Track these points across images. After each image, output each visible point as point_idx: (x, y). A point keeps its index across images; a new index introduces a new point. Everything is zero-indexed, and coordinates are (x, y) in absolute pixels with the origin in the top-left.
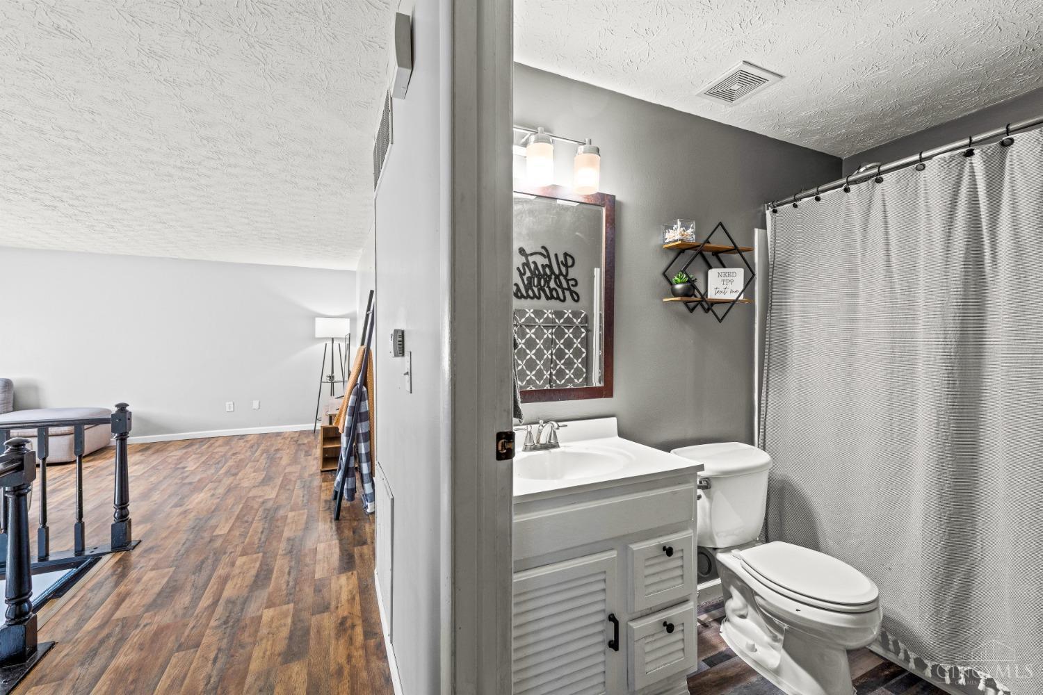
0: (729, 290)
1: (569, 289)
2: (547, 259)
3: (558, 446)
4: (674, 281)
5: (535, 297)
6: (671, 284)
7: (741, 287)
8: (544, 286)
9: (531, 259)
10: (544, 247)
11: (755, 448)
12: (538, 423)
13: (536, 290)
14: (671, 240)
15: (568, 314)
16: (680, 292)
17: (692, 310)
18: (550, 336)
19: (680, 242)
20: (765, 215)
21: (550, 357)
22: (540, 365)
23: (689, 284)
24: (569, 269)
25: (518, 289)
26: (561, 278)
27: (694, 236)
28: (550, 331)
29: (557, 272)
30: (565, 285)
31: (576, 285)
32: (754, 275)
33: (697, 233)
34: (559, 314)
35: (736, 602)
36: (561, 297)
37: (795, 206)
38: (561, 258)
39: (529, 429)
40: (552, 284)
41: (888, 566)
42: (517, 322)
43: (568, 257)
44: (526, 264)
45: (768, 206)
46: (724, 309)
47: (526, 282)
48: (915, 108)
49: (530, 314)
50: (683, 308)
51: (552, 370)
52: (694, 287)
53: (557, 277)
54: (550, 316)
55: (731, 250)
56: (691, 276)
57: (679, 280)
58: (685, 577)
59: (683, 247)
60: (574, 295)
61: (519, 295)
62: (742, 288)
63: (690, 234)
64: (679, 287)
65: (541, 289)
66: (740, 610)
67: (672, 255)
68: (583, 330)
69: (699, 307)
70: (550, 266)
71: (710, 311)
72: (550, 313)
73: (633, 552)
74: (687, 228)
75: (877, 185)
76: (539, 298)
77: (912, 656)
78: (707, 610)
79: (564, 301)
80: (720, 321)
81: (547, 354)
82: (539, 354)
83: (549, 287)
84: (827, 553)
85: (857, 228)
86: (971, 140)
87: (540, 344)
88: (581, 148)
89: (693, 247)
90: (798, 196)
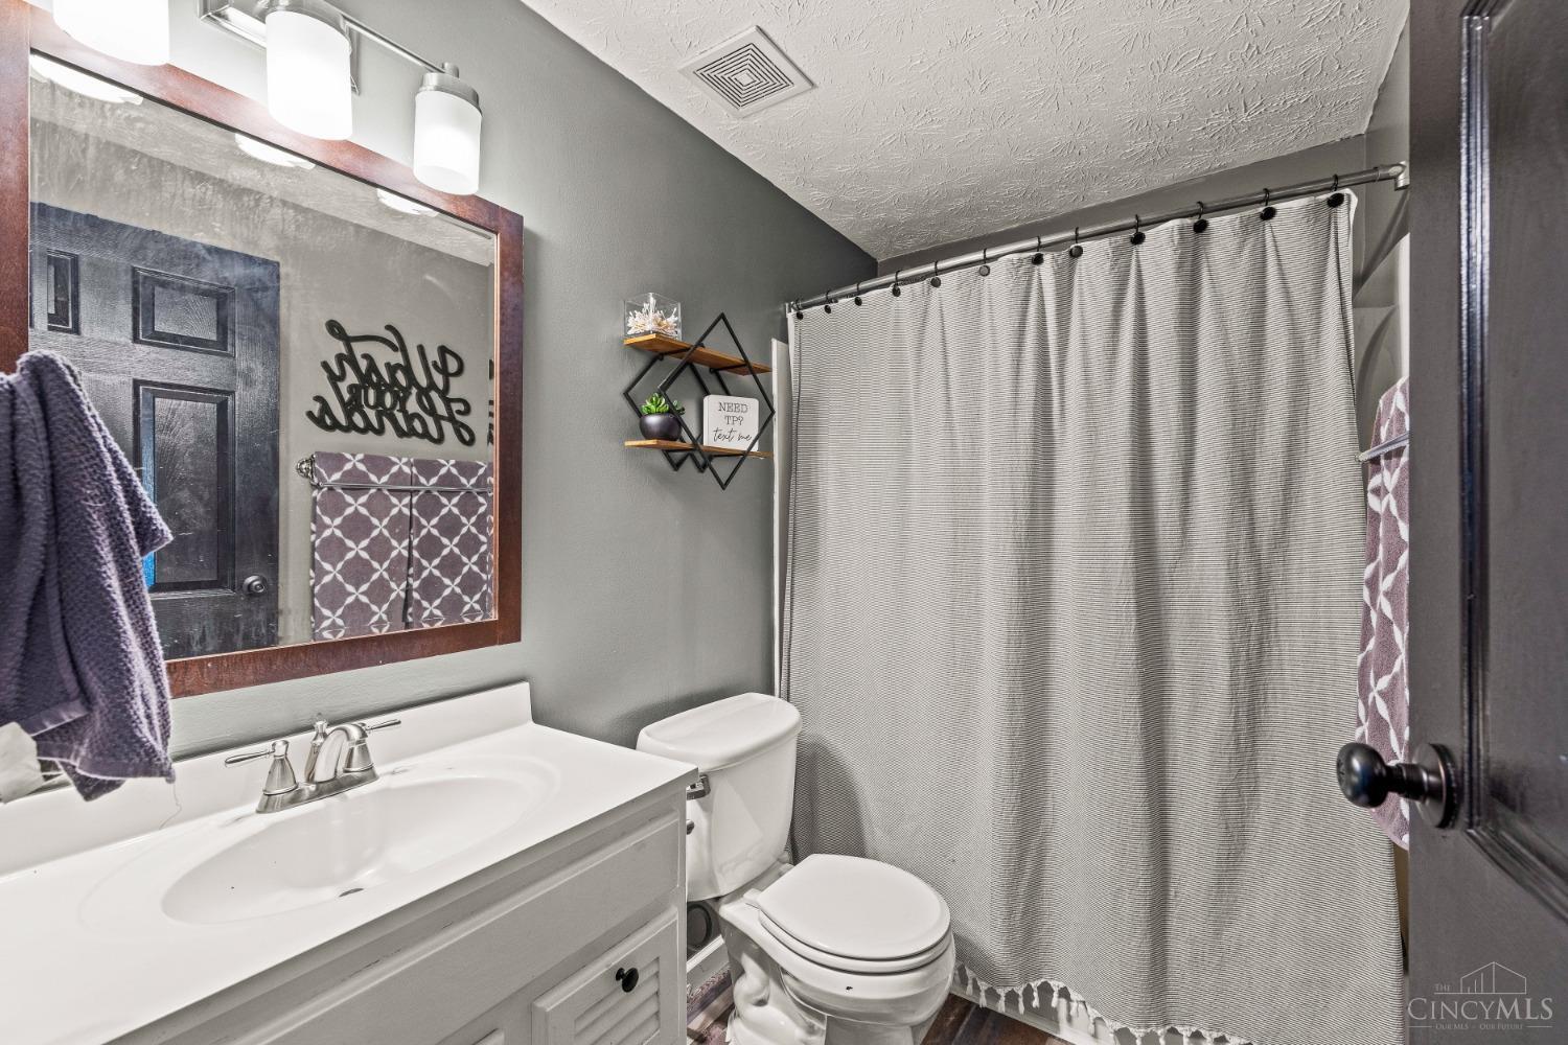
0: (736, 435)
1: (451, 419)
2: (399, 354)
3: (374, 777)
4: (645, 411)
5: (368, 427)
6: (640, 415)
7: (754, 431)
8: (393, 406)
9: (359, 349)
10: (389, 328)
11: (775, 699)
12: (311, 728)
13: (372, 414)
14: (639, 330)
15: (448, 467)
16: (656, 430)
17: (677, 466)
18: (406, 511)
19: (653, 336)
20: (785, 320)
21: (405, 553)
22: (380, 570)
23: (671, 417)
24: (452, 380)
25: (326, 408)
26: (434, 395)
27: (679, 331)
28: (406, 500)
29: (424, 382)
30: (441, 409)
31: (467, 411)
32: (773, 412)
33: (685, 324)
34: (428, 467)
35: (752, 979)
36: (434, 433)
37: (828, 310)
38: (433, 356)
39: (280, 749)
40: (412, 406)
41: (950, 857)
42: (322, 479)
43: (448, 356)
44: (348, 358)
45: (790, 306)
46: (730, 464)
47: (347, 396)
48: (961, 203)
49: (355, 462)
50: (660, 461)
51: (411, 580)
52: (681, 424)
53: (423, 392)
54: (406, 469)
55: (739, 366)
56: (675, 403)
57: (653, 408)
58: (661, 1015)
59: (662, 348)
60: (463, 431)
61: (328, 421)
62: (756, 433)
63: (671, 325)
64: (653, 420)
65: (384, 412)
66: (759, 992)
67: (640, 362)
68: (481, 499)
69: (689, 463)
70: (407, 369)
71: (708, 469)
72: (405, 464)
73: (546, 1016)
74: (668, 314)
75: (933, 289)
76: (380, 431)
77: (983, 986)
78: (704, 1004)
79: (440, 440)
80: (724, 486)
81: (399, 549)
82: (379, 549)
83: (403, 410)
84: (876, 857)
85: (910, 353)
86: (1040, 242)
87: (380, 527)
88: (432, 79)
89: (678, 351)
90: (831, 295)
